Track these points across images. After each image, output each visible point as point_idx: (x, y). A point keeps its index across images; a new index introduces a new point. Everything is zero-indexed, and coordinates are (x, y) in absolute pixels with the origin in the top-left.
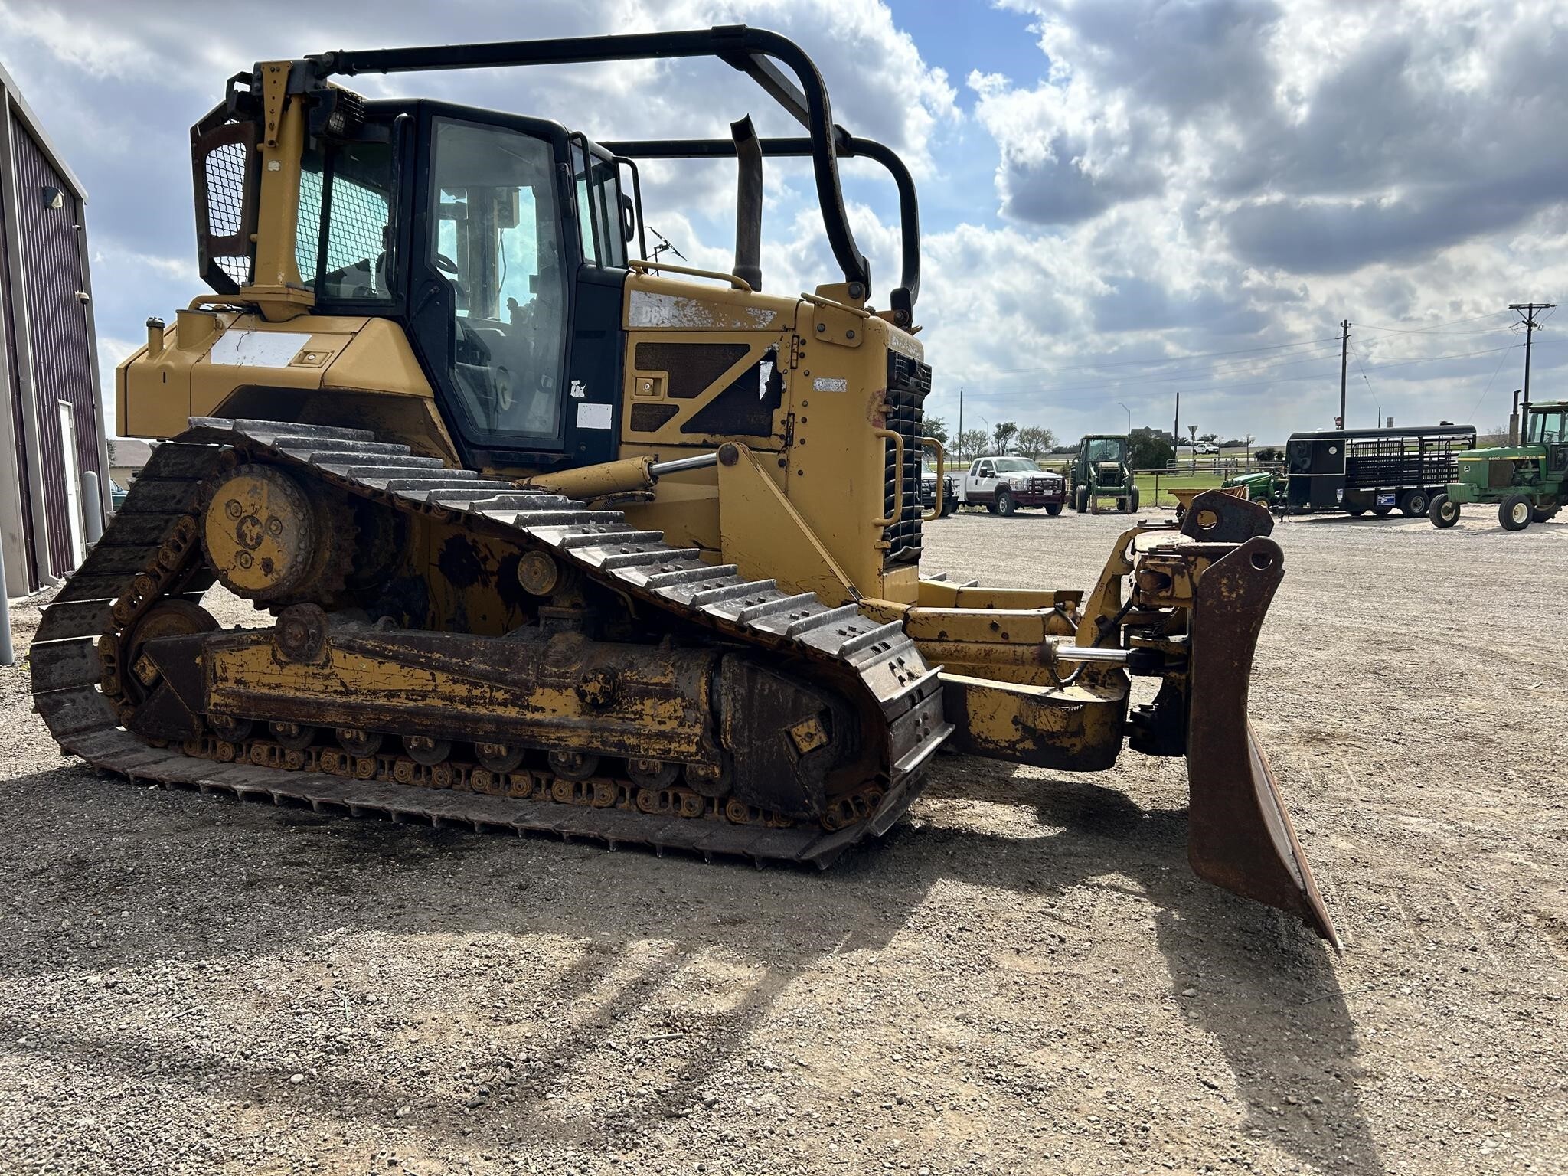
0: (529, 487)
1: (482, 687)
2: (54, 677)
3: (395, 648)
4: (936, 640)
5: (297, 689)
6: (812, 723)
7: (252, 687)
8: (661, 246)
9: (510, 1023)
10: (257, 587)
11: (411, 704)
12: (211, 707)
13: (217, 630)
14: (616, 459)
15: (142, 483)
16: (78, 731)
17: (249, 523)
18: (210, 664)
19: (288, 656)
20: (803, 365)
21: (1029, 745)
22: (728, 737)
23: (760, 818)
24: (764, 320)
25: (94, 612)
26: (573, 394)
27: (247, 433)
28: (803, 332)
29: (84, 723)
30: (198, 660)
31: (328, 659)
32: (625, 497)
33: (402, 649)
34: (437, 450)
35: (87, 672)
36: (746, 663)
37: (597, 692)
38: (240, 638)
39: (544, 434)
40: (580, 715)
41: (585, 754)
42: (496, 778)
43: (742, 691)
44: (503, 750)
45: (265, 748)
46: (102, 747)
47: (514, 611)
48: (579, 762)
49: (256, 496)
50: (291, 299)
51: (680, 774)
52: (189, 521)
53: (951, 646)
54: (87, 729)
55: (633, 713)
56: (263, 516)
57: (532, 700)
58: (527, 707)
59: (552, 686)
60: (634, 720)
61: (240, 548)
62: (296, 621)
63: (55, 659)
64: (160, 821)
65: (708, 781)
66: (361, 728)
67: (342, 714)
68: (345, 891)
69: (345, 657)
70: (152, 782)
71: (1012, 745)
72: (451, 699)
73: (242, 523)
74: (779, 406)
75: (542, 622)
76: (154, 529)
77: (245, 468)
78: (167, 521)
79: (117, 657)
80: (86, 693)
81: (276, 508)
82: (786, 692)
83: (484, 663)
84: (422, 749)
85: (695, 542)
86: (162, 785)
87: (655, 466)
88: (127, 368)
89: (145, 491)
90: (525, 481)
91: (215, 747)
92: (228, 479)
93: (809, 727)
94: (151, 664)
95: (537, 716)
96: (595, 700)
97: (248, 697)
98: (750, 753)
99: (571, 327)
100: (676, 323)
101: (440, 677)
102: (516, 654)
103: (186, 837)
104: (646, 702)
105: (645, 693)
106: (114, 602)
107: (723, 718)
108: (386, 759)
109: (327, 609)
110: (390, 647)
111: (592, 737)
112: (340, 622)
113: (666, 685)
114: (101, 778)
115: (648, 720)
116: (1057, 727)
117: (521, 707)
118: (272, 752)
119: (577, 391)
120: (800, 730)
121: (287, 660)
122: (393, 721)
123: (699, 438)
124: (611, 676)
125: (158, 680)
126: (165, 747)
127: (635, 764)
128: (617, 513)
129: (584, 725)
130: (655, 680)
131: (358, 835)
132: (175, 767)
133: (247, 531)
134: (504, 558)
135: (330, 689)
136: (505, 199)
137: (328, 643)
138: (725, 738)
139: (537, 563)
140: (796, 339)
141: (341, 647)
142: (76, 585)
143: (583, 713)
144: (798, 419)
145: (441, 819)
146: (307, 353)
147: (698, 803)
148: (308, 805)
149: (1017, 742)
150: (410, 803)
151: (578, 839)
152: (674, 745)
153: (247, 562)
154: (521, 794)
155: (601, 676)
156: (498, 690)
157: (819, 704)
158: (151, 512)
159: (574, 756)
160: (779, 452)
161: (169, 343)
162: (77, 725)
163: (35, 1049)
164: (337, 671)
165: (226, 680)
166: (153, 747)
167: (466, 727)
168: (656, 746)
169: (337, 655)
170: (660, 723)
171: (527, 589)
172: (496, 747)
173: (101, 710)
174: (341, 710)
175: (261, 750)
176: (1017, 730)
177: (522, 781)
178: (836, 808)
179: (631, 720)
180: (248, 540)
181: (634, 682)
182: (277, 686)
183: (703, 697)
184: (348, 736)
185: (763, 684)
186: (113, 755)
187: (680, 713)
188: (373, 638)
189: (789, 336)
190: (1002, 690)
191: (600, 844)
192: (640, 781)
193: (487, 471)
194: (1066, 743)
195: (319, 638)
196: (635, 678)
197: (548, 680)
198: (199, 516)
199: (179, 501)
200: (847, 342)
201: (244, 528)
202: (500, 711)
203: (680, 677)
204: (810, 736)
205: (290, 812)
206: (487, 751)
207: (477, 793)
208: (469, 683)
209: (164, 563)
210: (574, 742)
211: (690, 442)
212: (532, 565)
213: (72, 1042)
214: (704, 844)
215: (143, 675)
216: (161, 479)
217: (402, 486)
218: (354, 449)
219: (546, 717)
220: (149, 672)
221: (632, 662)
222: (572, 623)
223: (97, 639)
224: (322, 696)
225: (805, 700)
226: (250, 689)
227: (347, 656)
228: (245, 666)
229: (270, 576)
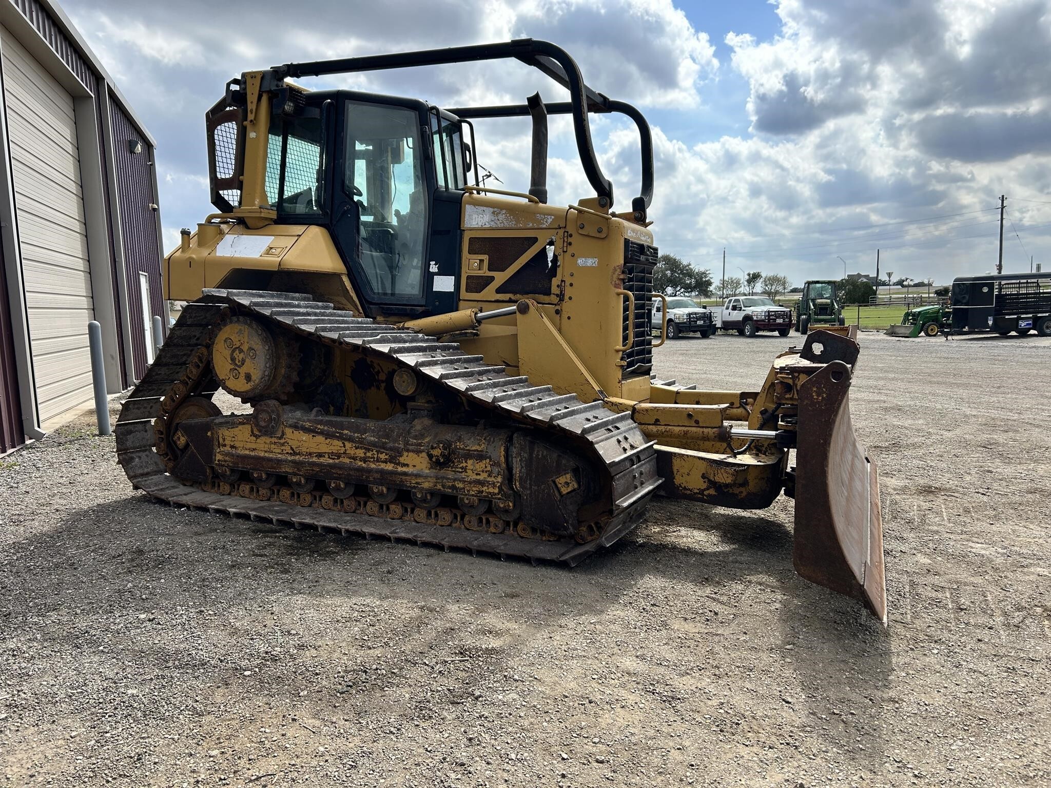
0: (403, 328)
1: (372, 451)
2: (129, 444)
3: (322, 427)
4: (653, 424)
5: (266, 452)
6: (568, 476)
7: (239, 449)
8: (486, 175)
9: (370, 649)
10: (242, 390)
11: (331, 461)
12: (217, 462)
13: (220, 415)
14: (457, 310)
16: (142, 475)
17: (237, 352)
18: (215, 436)
19: (260, 431)
20: (571, 250)
21: (712, 492)
22: (517, 484)
24: (546, 222)
25: (151, 405)
26: (431, 270)
27: (235, 298)
28: (570, 229)
29: (146, 470)
30: (209, 434)
31: (283, 434)
32: (461, 334)
33: (326, 428)
34: (349, 306)
35: (147, 440)
36: (528, 438)
37: (439, 455)
38: (233, 421)
39: (414, 295)
40: (429, 469)
41: (433, 493)
42: (381, 507)
43: (525, 455)
44: (385, 490)
45: (248, 487)
46: (156, 485)
47: (394, 405)
48: (429, 498)
49: (242, 335)
50: (263, 215)
51: (489, 507)
52: (204, 350)
53: (662, 428)
54: (147, 474)
55: (461, 468)
56: (245, 348)
57: (402, 460)
58: (398, 464)
59: (413, 451)
60: (462, 472)
61: (232, 367)
62: (264, 411)
63: (131, 432)
64: (186, 528)
65: (506, 511)
66: (302, 476)
67: (291, 467)
68: (286, 571)
70: (182, 506)
71: (702, 492)
72: (354, 458)
73: (233, 351)
74: (555, 276)
75: (409, 412)
76: (184, 355)
77: (235, 319)
78: (192, 351)
79: (164, 432)
80: (147, 453)
81: (252, 342)
82: (552, 456)
83: (374, 436)
84: (337, 488)
85: (504, 362)
86: (188, 507)
87: (480, 315)
88: (169, 259)
89: (178, 333)
90: (402, 325)
91: (219, 486)
92: (225, 325)
93: (566, 478)
94: (183, 436)
95: (405, 469)
96: (438, 460)
97: (238, 456)
98: (531, 494)
99: (430, 230)
100: (493, 225)
101: (348, 445)
102: (392, 431)
103: (201, 538)
104: (468, 461)
105: (468, 456)
106: (162, 398)
107: (514, 472)
108: (318, 494)
109: (284, 403)
110: (319, 426)
111: (436, 482)
112: (291, 411)
113: (482, 451)
114: (155, 503)
115: (469, 472)
116: (729, 481)
117: (395, 463)
118: (252, 490)
119: (434, 268)
120: (561, 480)
121: (260, 434)
122: (320, 471)
123: (506, 297)
124: (447, 445)
125: (187, 446)
126: (191, 486)
127: (462, 500)
128: (455, 344)
129: (432, 475)
130: (474, 448)
131: (298, 539)
132: (196, 497)
133: (236, 357)
135: (284, 452)
136: (395, 146)
137: (283, 424)
138: (515, 485)
139: (404, 376)
140: (566, 234)
141: (290, 426)
142: (141, 389)
143: (431, 468)
144: (568, 284)
145: (347, 531)
146: (271, 248)
147: (501, 525)
148: (270, 521)
149: (705, 490)
150: (330, 521)
151: (426, 545)
152: (484, 489)
153: (236, 375)
154: (396, 517)
155: (442, 445)
156: (382, 453)
157: (572, 464)
158: (182, 346)
159: (426, 494)
161: (193, 243)
162: (142, 472)
163: (108, 653)
164: (289, 441)
165: (225, 445)
166: (185, 485)
167: (363, 475)
168: (474, 489)
169: (288, 431)
170: (477, 474)
171: (399, 392)
172: (380, 487)
173: (156, 463)
174: (291, 464)
175: (245, 488)
176: (705, 482)
177: (396, 509)
178: (585, 529)
179: (460, 472)
180: (237, 362)
181: (462, 449)
182: (254, 450)
183: (503, 459)
184: (295, 480)
185: (538, 451)
186: (161, 490)
187: (489, 468)
188: (309, 421)
189: (561, 232)
190: (695, 457)
191: (439, 547)
192: (465, 510)
193: (379, 318)
194: (736, 491)
195: (278, 421)
196: (462, 447)
197: (411, 448)
198: (209, 347)
199: (198, 339)
200: (598, 235)
201: (234, 354)
202: (383, 466)
203: (489, 446)
204: (567, 484)
205: (260, 525)
206: (376, 490)
207: (370, 516)
208: (365, 448)
209: (190, 375)
210: (426, 485)
211: (501, 299)
212: (402, 377)
213: (128, 650)
214: (502, 549)
215: (179, 442)
216: (189, 326)
217: (324, 329)
218: (298, 306)
219: (409, 470)
220: (182, 441)
221: (460, 437)
222: (426, 412)
223: (153, 420)
224: (280, 456)
225: (564, 462)
226: (239, 451)
227: (294, 432)
228: (236, 437)
229: (249, 383)
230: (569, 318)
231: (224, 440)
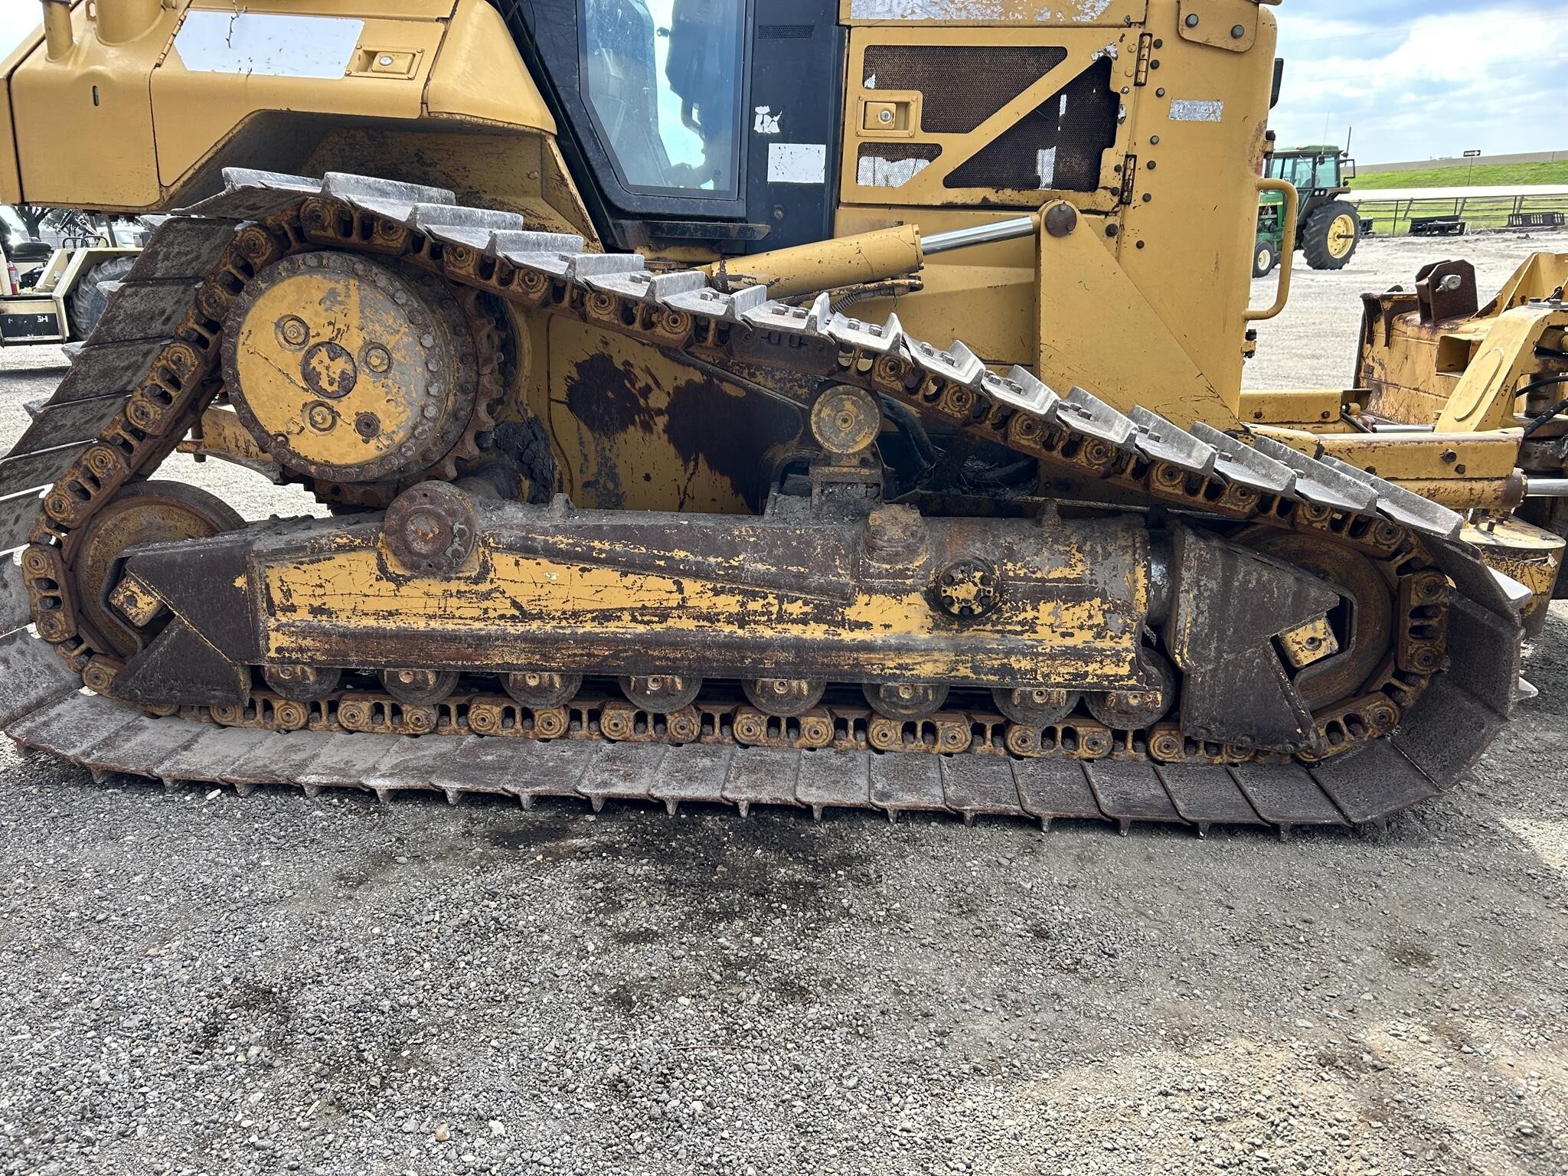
1: (765, 597)
3: (607, 546)
5: (432, 617)
6: (1318, 625)
7: (343, 616)
10: (350, 459)
11: (641, 629)
15: (128, 291)
16: (29, 710)
17: (323, 354)
18: (259, 586)
19: (405, 565)
20: (1155, 80)
22: (1186, 650)
23: (1202, 752)
24: (1093, 7)
25: (18, 512)
26: (758, 128)
28: (1160, 27)
29: (33, 695)
30: (239, 582)
31: (486, 569)
32: (879, 289)
33: (618, 547)
36: (1215, 543)
37: (971, 597)
38: (317, 543)
40: (930, 631)
41: (935, 683)
42: (774, 723)
44: (805, 686)
45: (366, 707)
47: (696, 466)
48: (929, 697)
49: (337, 308)
51: (1081, 702)
52: (183, 353)
54: (40, 705)
55: (1018, 623)
56: (353, 342)
57: (851, 613)
58: (842, 624)
59: (884, 591)
60: (1022, 633)
61: (312, 397)
66: (557, 670)
67: (523, 651)
69: (517, 564)
72: (711, 618)
73: (310, 354)
74: (1111, 144)
75: (816, 490)
76: (127, 368)
78: (146, 354)
79: (62, 582)
80: (18, 643)
81: (377, 327)
82: (1284, 583)
83: (762, 561)
84: (666, 692)
86: (229, 788)
87: (925, 240)
88: (9, 77)
91: (271, 710)
93: (1315, 630)
94: (145, 592)
95: (860, 635)
96: (961, 609)
97: (343, 636)
98: (1215, 670)
100: (936, 13)
101: (691, 586)
102: (809, 544)
104: (1042, 606)
105: (1042, 593)
106: (46, 490)
107: (1175, 625)
108: (586, 707)
111: (957, 662)
113: (1075, 580)
114: (102, 787)
115: (1044, 632)
117: (829, 623)
118: (378, 709)
119: (766, 122)
120: (1299, 636)
121: (408, 574)
122: (615, 656)
123: (975, 195)
124: (988, 573)
125: (162, 618)
127: (1026, 697)
129: (943, 645)
130: (1055, 574)
132: (224, 751)
133: (321, 369)
134: (677, 389)
135: (492, 614)
137: (485, 544)
138: (1181, 654)
139: (848, 405)
140: (1147, 39)
141: (510, 548)
143: (936, 626)
144: (1142, 163)
147: (1106, 740)
152: (1090, 669)
153: (324, 419)
155: (978, 575)
156: (793, 601)
157: (1332, 599)
159: (925, 690)
160: (1107, 214)
161: (85, 28)
162: (26, 701)
164: (504, 586)
165: (293, 609)
166: (154, 716)
167: (743, 658)
168: (1062, 670)
169: (503, 564)
170: (1064, 635)
171: (827, 446)
172: (795, 683)
173: (49, 667)
174: (520, 645)
175: (357, 709)
177: (819, 725)
178: (1321, 732)
179: (1016, 633)
180: (324, 383)
181: (1021, 579)
182: (391, 614)
183: (1142, 595)
184: (532, 682)
185: (1248, 573)
187: (1099, 619)
188: (558, 530)
189: (1133, 34)
192: (1017, 715)
195: (470, 537)
196: (1022, 573)
197: (876, 583)
200: (1232, 44)
201: (314, 362)
202: (795, 631)
203: (1097, 568)
204: (1314, 642)
206: (780, 691)
207: (746, 746)
208: (743, 592)
209: (140, 425)
210: (927, 670)
211: (959, 201)
215: (133, 611)
219: (876, 635)
220: (144, 605)
221: (1010, 549)
222: (862, 489)
223: (18, 552)
224: (477, 625)
225: (1313, 593)
226: (342, 622)
227: (522, 562)
228: (327, 585)
229: (373, 442)
230: (1140, 245)
231: (288, 594)
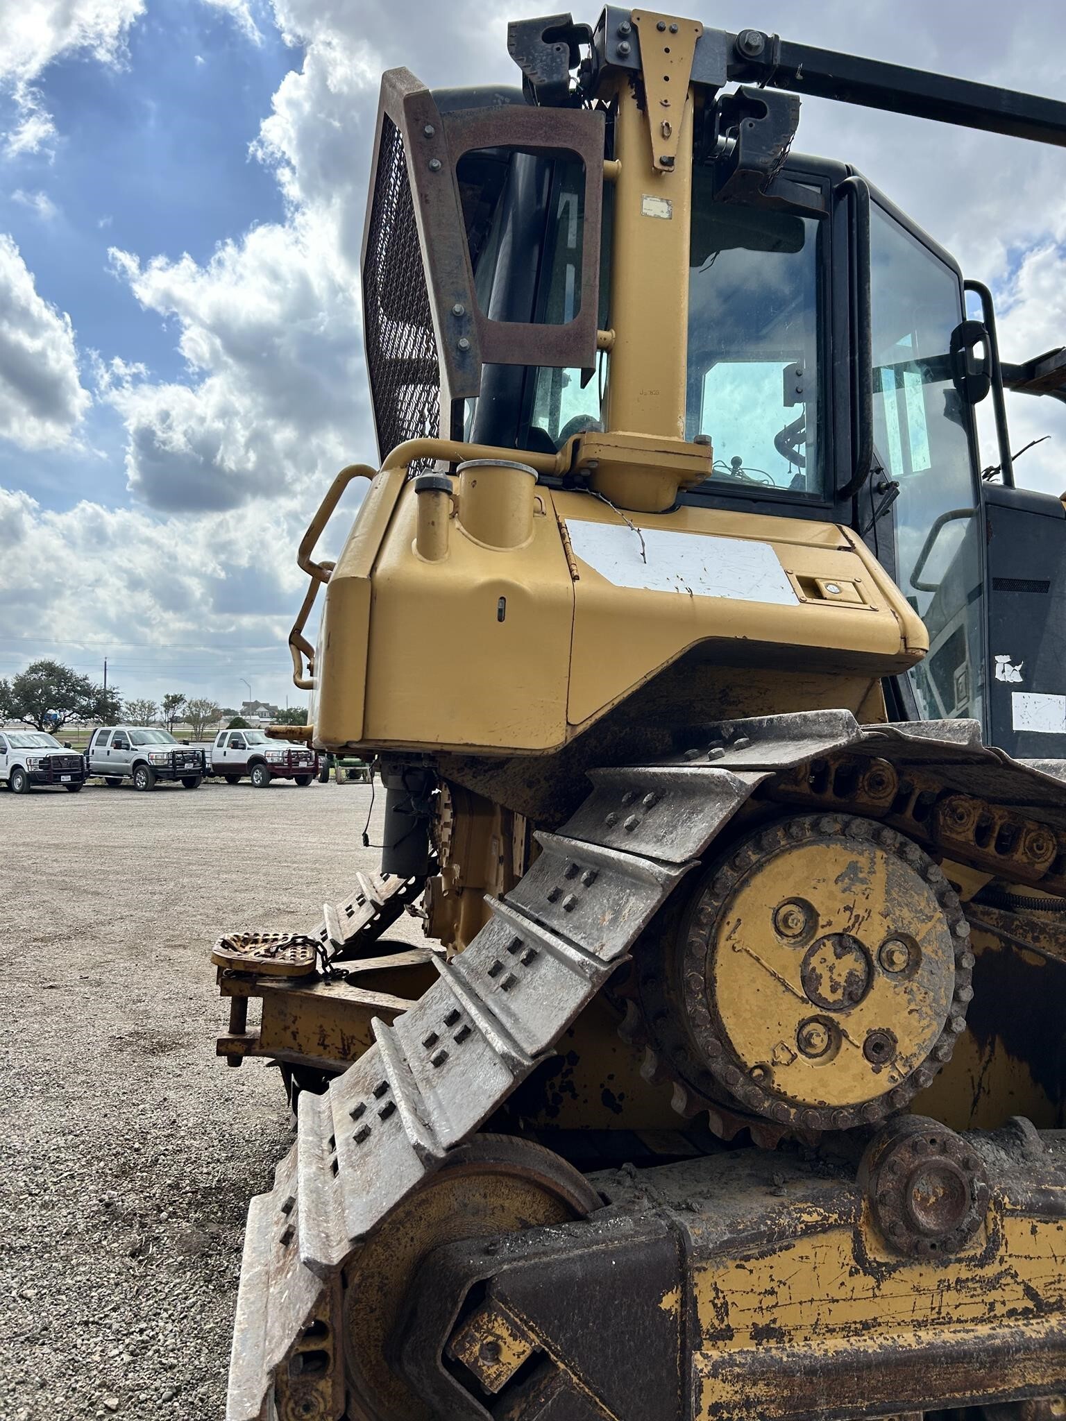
5: (919, 1325)
7: (799, 1339)
10: (852, 1098)
17: (829, 950)
19: (890, 1248)
30: (669, 1300)
31: (995, 1241)
47: (992, 1051)
49: (858, 888)
56: (873, 933)
61: (812, 1011)
62: (933, 1166)
67: (1050, 1363)
69: (1034, 1231)
73: (813, 951)
81: (906, 913)
88: (371, 580)
94: (517, 1334)
97: (811, 1372)
119: (1007, 671)
121: (892, 1260)
133: (821, 970)
135: (1000, 1310)
137: (995, 1205)
141: (1030, 1210)
153: (819, 1040)
164: (1016, 1265)
169: (1016, 1231)
174: (1046, 1355)
180: (824, 991)
182: (866, 1326)
195: (985, 1199)
201: (814, 961)
215: (485, 1368)
220: (511, 1357)
224: (983, 1330)
226: (800, 1348)
227: (1041, 1227)
228: (782, 1291)
229: (886, 1071)
231: (722, 1310)
